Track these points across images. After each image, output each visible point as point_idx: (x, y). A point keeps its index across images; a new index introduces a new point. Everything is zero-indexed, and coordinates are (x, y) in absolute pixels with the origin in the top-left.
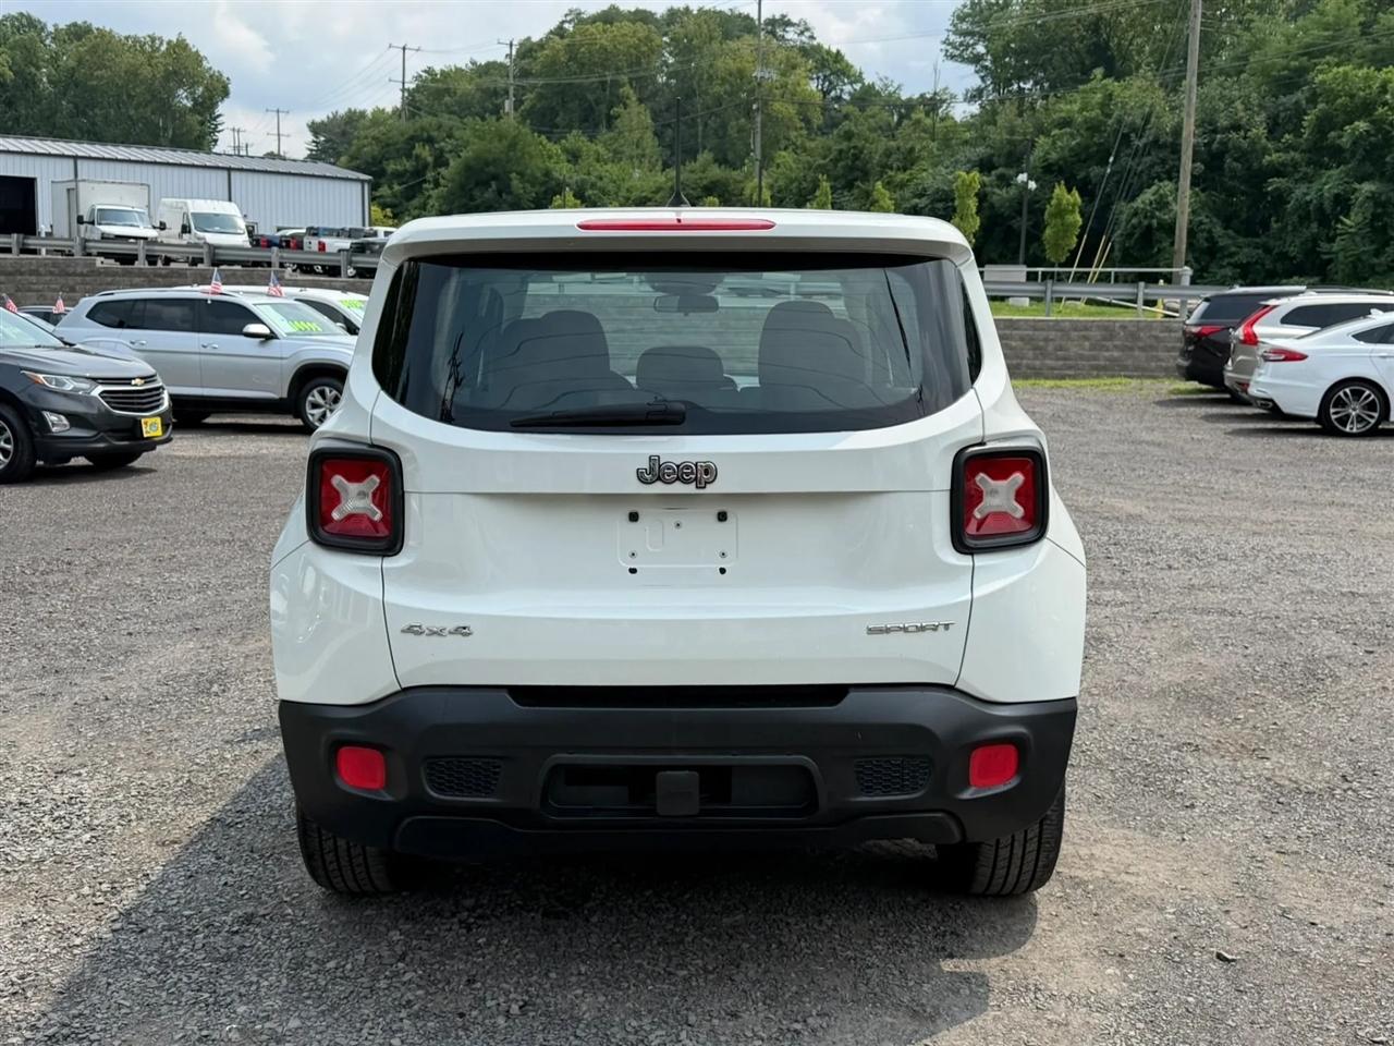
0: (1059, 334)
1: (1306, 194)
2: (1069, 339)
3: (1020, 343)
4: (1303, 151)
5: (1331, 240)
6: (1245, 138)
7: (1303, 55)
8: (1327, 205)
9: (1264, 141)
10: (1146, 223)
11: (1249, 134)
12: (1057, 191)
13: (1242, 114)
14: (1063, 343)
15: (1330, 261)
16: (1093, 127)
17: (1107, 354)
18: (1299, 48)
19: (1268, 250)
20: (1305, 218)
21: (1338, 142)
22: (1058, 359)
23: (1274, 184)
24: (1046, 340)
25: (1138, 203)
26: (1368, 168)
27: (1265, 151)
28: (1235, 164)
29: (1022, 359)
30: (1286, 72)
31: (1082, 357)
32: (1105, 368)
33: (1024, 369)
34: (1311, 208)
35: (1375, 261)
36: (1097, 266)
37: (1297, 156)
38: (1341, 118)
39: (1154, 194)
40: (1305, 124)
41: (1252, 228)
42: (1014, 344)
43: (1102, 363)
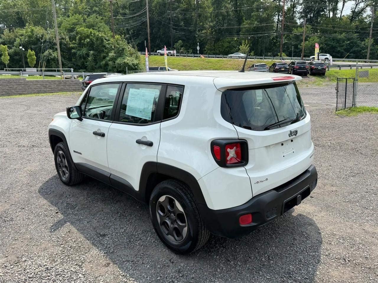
0: (49, 83)
1: (80, 53)
2: (51, 84)
3: (40, 86)
4: (77, 44)
5: (87, 62)
6: (65, 41)
7: (73, 25)
8: (85, 55)
9: (69, 42)
10: (48, 58)
11: (66, 40)
12: (29, 51)
13: (63, 36)
14: (50, 85)
15: (87, 67)
16: (30, 37)
17: (60, 87)
18: (72, 23)
19: (74, 64)
20: (80, 58)
21: (84, 43)
22: (49, 88)
23: (73, 51)
24: (46, 84)
25: (45, 54)
26: (91, 48)
27: (70, 44)
28: (64, 46)
29: (41, 89)
30: (70, 28)
31: (55, 88)
32: (60, 90)
33: (42, 91)
34: (81, 56)
35: (95, 66)
36: (44, 68)
37: (76, 45)
38: (83, 38)
39: (48, 52)
40: (77, 39)
41: (70, 60)
42: (39, 86)
43: (60, 89)
